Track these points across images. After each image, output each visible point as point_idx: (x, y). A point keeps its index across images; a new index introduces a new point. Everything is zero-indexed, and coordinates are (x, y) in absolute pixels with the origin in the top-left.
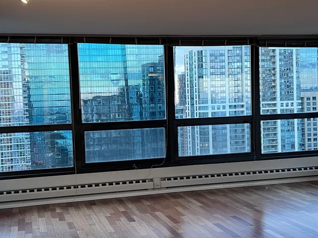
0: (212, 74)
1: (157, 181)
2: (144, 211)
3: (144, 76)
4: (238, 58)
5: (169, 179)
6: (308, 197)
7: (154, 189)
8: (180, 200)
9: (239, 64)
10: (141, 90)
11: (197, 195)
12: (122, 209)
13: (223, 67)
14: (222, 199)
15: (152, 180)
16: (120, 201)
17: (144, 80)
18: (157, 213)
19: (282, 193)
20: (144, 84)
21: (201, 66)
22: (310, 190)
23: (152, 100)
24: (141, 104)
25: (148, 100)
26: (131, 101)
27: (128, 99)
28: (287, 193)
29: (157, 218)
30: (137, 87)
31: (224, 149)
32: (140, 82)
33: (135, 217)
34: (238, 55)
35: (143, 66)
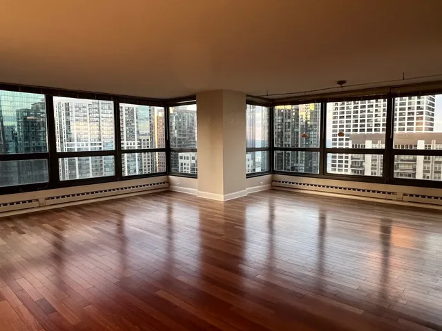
0: (77, 120)
1: (42, 201)
2: (33, 225)
3: (18, 119)
4: (97, 110)
5: (53, 198)
6: (153, 202)
7: (39, 207)
8: (63, 214)
9: (97, 115)
10: (16, 129)
11: (76, 208)
12: (11, 225)
13: (85, 116)
14: (96, 210)
15: (37, 200)
16: (9, 219)
17: (18, 122)
18: (44, 225)
19: (138, 201)
20: (18, 125)
21: (68, 114)
22: (155, 198)
23: (26, 138)
24: (16, 141)
25: (23, 138)
26: (6, 138)
27: (4, 137)
28: (140, 201)
29: (45, 229)
30: (12, 127)
31: (88, 174)
32: (16, 124)
33: (24, 230)
34: (96, 108)
35: (17, 111)
